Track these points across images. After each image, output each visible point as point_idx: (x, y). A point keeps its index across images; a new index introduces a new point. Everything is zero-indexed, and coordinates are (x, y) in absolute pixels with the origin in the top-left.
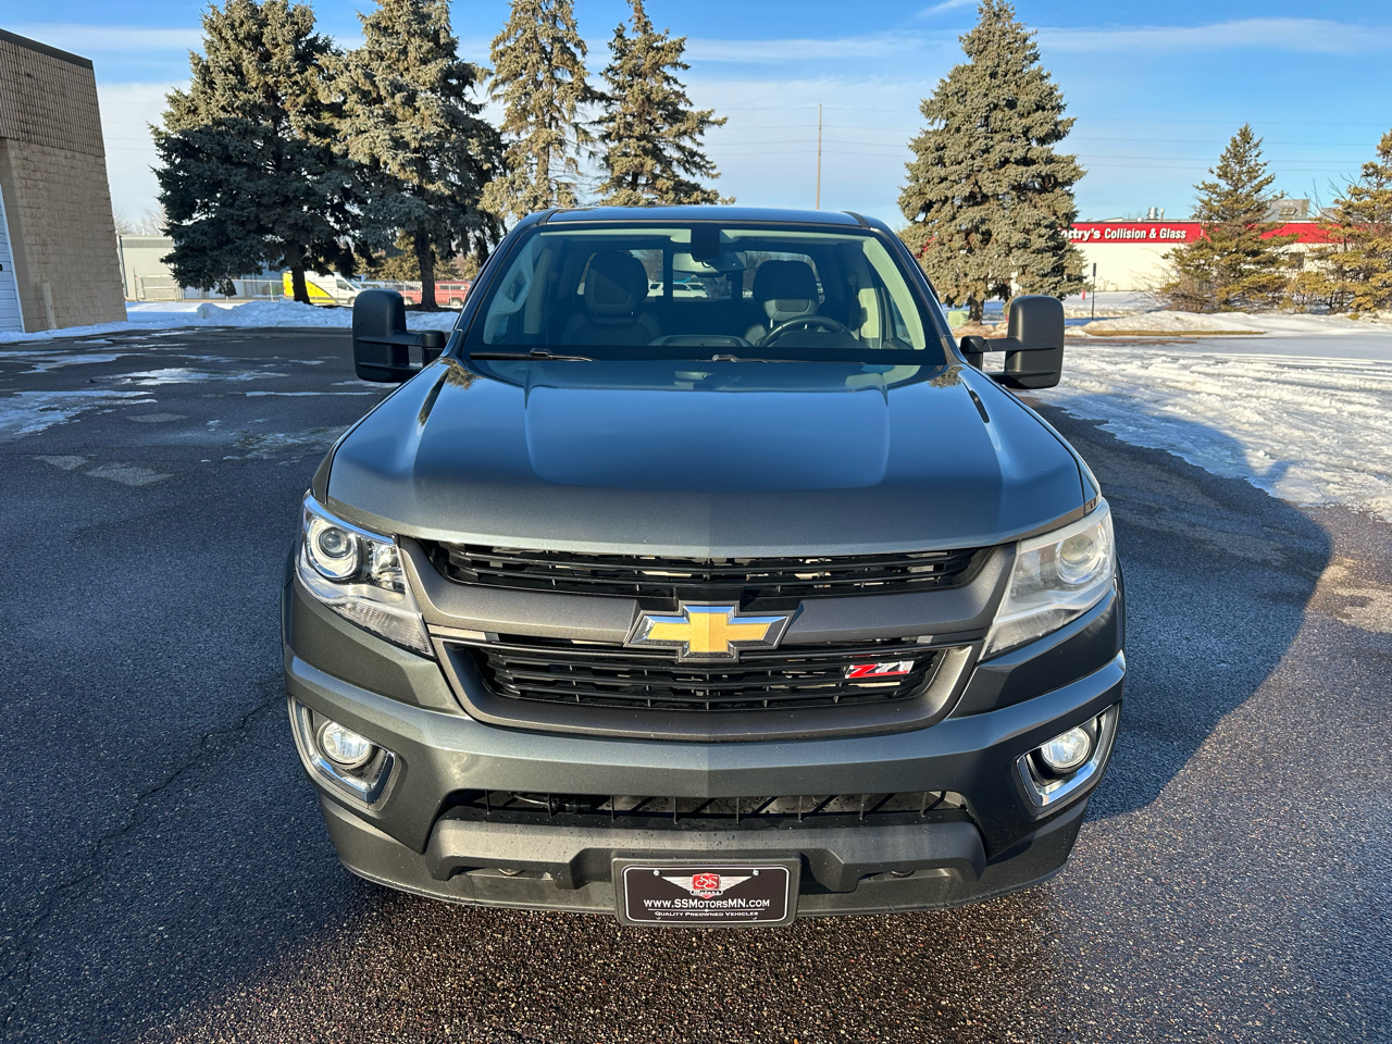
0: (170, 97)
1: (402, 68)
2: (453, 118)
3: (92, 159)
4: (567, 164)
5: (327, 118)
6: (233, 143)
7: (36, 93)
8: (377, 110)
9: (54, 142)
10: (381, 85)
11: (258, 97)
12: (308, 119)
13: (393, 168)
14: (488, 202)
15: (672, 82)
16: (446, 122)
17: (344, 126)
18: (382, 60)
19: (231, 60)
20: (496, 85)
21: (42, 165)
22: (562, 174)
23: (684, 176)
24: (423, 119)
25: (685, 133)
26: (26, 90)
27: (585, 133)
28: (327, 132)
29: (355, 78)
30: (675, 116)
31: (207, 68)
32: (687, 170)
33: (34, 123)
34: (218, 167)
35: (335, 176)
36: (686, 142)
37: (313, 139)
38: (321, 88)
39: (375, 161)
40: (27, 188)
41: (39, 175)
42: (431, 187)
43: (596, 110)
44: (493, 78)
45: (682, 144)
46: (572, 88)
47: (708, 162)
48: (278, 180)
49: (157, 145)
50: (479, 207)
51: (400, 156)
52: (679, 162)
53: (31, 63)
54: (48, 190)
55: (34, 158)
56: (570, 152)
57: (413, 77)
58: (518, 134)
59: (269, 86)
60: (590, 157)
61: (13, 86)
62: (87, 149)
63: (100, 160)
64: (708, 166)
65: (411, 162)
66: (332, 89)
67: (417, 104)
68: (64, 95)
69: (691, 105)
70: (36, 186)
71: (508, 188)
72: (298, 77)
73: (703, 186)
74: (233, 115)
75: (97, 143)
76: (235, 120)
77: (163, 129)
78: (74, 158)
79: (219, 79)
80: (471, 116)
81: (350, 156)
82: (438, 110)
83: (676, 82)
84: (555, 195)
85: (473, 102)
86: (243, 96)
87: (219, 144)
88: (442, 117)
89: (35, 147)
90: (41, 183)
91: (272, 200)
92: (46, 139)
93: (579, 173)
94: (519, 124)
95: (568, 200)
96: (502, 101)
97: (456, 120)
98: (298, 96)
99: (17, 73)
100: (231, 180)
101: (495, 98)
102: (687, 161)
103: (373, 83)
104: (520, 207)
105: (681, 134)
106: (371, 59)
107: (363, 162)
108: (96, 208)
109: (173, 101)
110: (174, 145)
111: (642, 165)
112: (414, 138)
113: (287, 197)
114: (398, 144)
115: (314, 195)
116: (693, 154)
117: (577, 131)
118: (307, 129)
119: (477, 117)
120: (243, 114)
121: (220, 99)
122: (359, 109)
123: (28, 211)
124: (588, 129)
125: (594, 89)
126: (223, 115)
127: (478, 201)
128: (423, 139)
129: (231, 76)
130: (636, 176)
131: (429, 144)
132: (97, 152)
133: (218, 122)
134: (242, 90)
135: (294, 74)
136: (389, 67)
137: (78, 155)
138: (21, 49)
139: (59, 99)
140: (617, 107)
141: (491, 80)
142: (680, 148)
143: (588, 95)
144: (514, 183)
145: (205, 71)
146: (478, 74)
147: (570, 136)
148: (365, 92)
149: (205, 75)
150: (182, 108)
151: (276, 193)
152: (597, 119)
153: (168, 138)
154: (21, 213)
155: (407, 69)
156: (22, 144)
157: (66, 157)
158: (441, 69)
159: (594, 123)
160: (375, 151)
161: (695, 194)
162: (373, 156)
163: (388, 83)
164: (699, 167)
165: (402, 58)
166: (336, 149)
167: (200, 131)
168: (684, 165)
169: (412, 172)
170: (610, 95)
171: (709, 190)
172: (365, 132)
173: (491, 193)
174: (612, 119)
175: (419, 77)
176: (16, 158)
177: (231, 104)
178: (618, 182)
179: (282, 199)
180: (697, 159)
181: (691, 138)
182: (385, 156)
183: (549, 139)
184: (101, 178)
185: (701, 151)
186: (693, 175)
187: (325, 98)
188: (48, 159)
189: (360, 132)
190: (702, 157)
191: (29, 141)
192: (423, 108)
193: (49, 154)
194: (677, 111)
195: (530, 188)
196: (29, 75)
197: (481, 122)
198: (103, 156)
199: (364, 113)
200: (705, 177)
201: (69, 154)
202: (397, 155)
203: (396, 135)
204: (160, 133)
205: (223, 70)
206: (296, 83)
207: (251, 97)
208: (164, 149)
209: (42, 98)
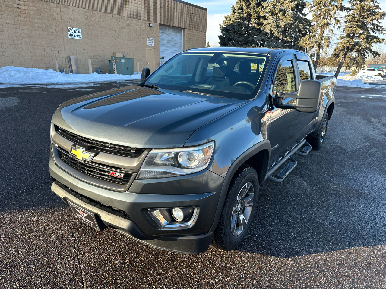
0: (225, 17)
1: (284, 4)
2: (296, 18)
3: (203, 33)
4: (329, 31)
5: (262, 20)
6: (236, 28)
7: (194, 17)
8: (275, 17)
9: (195, 29)
10: (277, 10)
11: (245, 15)
12: (256, 21)
13: (276, 34)
14: (301, 43)
15: (375, 2)
16: (293, 20)
17: (265, 22)
18: (279, 3)
19: (240, 6)
20: (312, 7)
21: (192, 35)
22: (327, 34)
23: (372, 33)
24: (287, 19)
25: (375, 19)
26: (191, 17)
27: (338, 21)
28: (261, 24)
29: (270, 8)
30: (373, 13)
31: (234, 8)
32: (374, 32)
33: (192, 25)
34: (232, 34)
35: (260, 36)
36: (375, 22)
37: (256, 26)
38: (261, 12)
39: (271, 31)
40: (188, 40)
41: (191, 37)
42: (285, 39)
43: (344, 13)
44: (311, 5)
45: (374, 23)
46: (336, 7)
47: (383, 29)
48: (246, 37)
49: (220, 29)
50: (299, 44)
51: (278, 30)
52: (371, 29)
53: (194, 10)
54: (192, 41)
55: (190, 33)
56: (332, 27)
57: (287, 7)
58: (317, 22)
59: (248, 12)
60: (338, 28)
61: (189, 16)
62: (202, 31)
63: (205, 33)
64: (383, 30)
65: (280, 32)
66: (264, 12)
67: (286, 15)
68: (200, 18)
69: (381, 9)
70: (190, 40)
71: (308, 39)
72: (256, 9)
73: (379, 37)
74: (238, 21)
75: (205, 29)
76: (238, 22)
77: (222, 25)
78: (199, 33)
79: (236, 11)
80: (303, 17)
81: (265, 31)
82: (291, 16)
83: (376, 2)
84: (323, 41)
85: (305, 13)
86: (241, 15)
87: (233, 28)
88: (292, 18)
89: (191, 30)
90: (191, 39)
91: (243, 43)
92: (193, 28)
93: (333, 34)
94: (317, 19)
95: (327, 42)
96: (312, 12)
97: (297, 19)
98: (255, 14)
99: (190, 13)
100: (234, 38)
101: (310, 11)
102: (375, 29)
103: (275, 9)
104: (311, 44)
105: (373, 20)
106: (276, 3)
107: (268, 32)
108: (202, 45)
109: (226, 17)
110: (224, 29)
111: (356, 30)
112: (283, 25)
113: (247, 42)
114: (278, 26)
115: (254, 41)
116: (378, 26)
117: (335, 20)
118: (256, 23)
119: (305, 17)
120: (240, 20)
121: (235, 16)
122: (270, 17)
123: (187, 46)
124: (339, 19)
125: (345, 6)
126: (235, 21)
127: (299, 42)
128: (285, 25)
129: (240, 10)
130: (354, 34)
131: (287, 26)
132: (205, 31)
133: (234, 23)
134: (241, 14)
135: (255, 9)
136: (281, 4)
137: (200, 32)
138: (192, 7)
139: (198, 18)
140: (352, 12)
141: (310, 6)
142: (373, 24)
143: (342, 8)
144: (311, 37)
145: (234, 9)
146: (307, 4)
147: (333, 21)
148: (273, 12)
149: (234, 10)
150: (227, 19)
151: (245, 41)
152: (344, 16)
153: (223, 27)
154: (186, 46)
155: (286, 5)
156: (189, 30)
157: (197, 33)
158: (295, 4)
159: (343, 17)
160: (271, 29)
161: (374, 39)
162: (271, 30)
163: (279, 9)
164: (379, 30)
165: (285, 1)
166: (262, 29)
167: (230, 25)
168: (373, 30)
169: (281, 34)
170: (350, 8)
171: (381, 38)
172: (270, 23)
173: (303, 40)
174: (349, 16)
175: (288, 7)
176: (187, 33)
177: (238, 18)
178: (348, 36)
179: (246, 43)
180: (379, 28)
181: (377, 21)
182: (274, 30)
183: (324, 23)
184: (204, 38)
185: (381, 25)
186: (376, 33)
187: (262, 15)
188: (194, 33)
189: (269, 24)
190: (381, 27)
191: (190, 29)
192: (287, 16)
193: (194, 32)
194: (374, 12)
195: (315, 38)
196: (193, 13)
197: (306, 19)
198: (206, 32)
199: (271, 18)
200: (381, 34)
201: (198, 32)
202: (277, 30)
203: (278, 24)
204: (221, 26)
205: (238, 9)
206: (255, 11)
207: (243, 15)
208: (222, 30)
209: (195, 19)
